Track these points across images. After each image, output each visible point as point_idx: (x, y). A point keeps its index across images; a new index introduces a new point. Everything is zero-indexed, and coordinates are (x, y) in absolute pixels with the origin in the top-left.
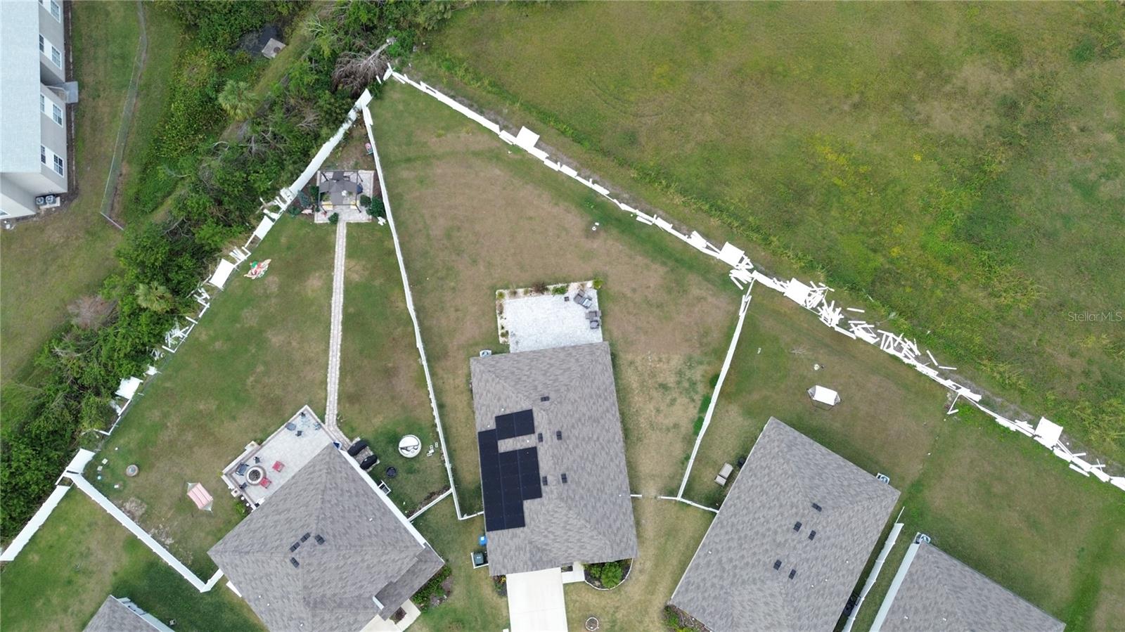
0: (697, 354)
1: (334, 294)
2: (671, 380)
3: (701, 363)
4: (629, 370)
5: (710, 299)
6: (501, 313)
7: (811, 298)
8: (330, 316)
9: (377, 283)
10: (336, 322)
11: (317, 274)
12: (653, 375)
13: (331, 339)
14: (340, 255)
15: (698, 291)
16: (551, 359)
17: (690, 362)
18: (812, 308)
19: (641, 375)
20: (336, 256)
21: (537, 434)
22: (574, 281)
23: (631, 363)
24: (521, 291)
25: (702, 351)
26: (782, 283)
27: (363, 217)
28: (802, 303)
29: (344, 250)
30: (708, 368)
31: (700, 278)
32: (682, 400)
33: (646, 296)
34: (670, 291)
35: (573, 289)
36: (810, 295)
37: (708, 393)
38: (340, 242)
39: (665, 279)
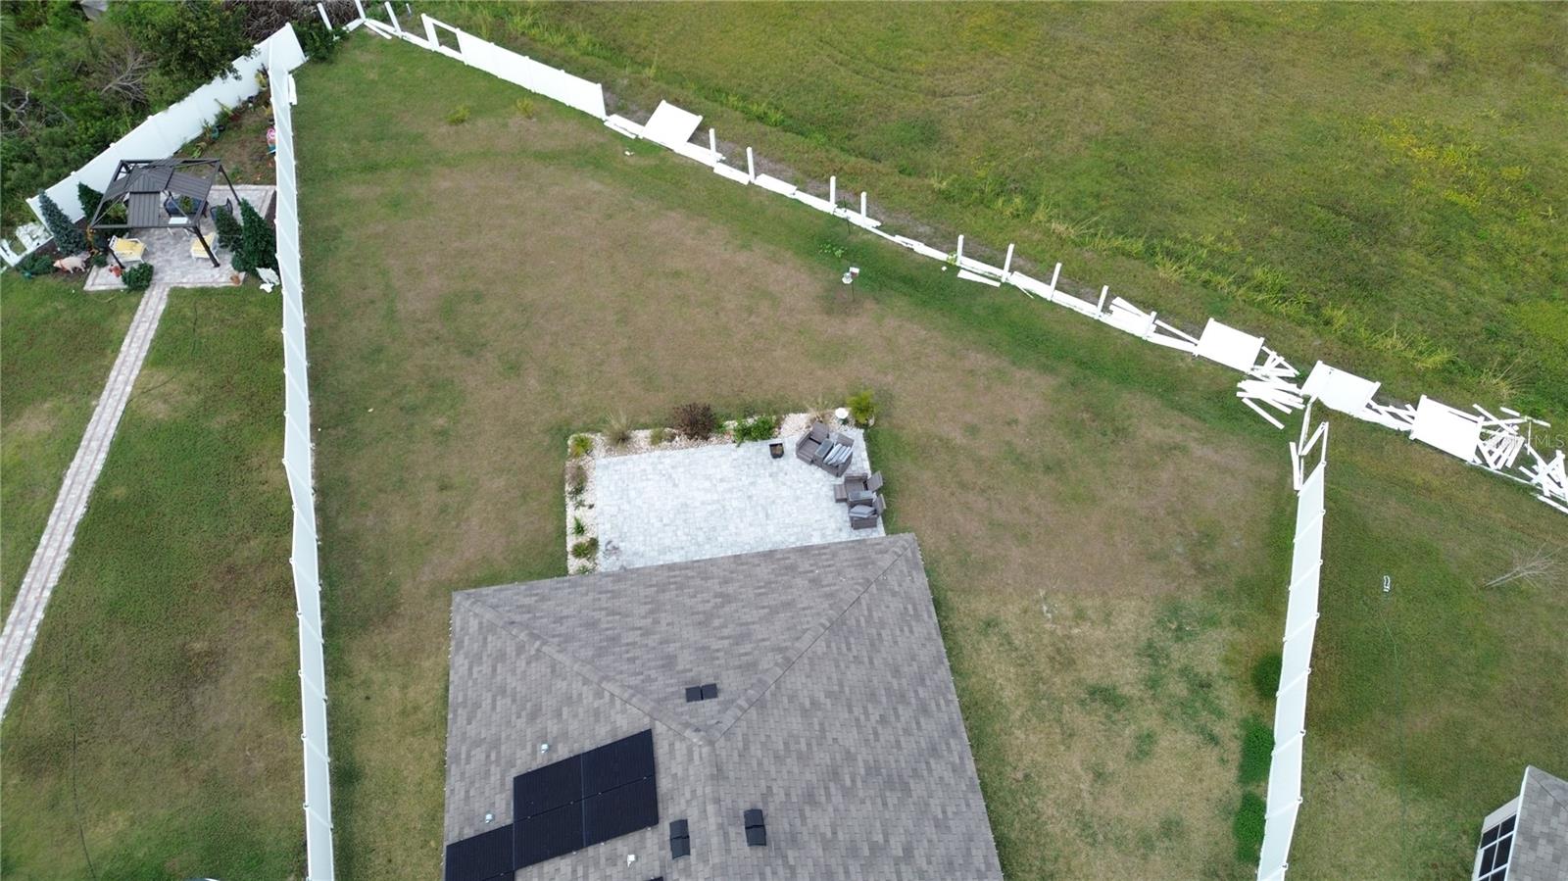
0: (1193, 597)
1: (79, 453)
2: (1127, 676)
3: (1212, 622)
4: (984, 645)
5: (1198, 450)
6: (579, 491)
7: (1491, 444)
8: (49, 511)
9: (217, 423)
10: (62, 524)
11: (47, 405)
12: (1064, 658)
13: (31, 572)
14: (132, 359)
15: (1158, 430)
16: (726, 582)
17: (1175, 620)
18: (1505, 468)
19: (1027, 660)
20: (118, 362)
21: (665, 827)
22: (796, 411)
23: (990, 624)
24: (642, 436)
25: (1206, 588)
26: (1391, 409)
27: (223, 275)
28: (1470, 457)
29: (147, 346)
30: (1241, 637)
31: (1156, 402)
32: (1176, 740)
33: (1008, 443)
34: (1076, 431)
35: (793, 428)
36: (1484, 437)
37: (1256, 716)
38: (141, 331)
39: (1058, 401)
